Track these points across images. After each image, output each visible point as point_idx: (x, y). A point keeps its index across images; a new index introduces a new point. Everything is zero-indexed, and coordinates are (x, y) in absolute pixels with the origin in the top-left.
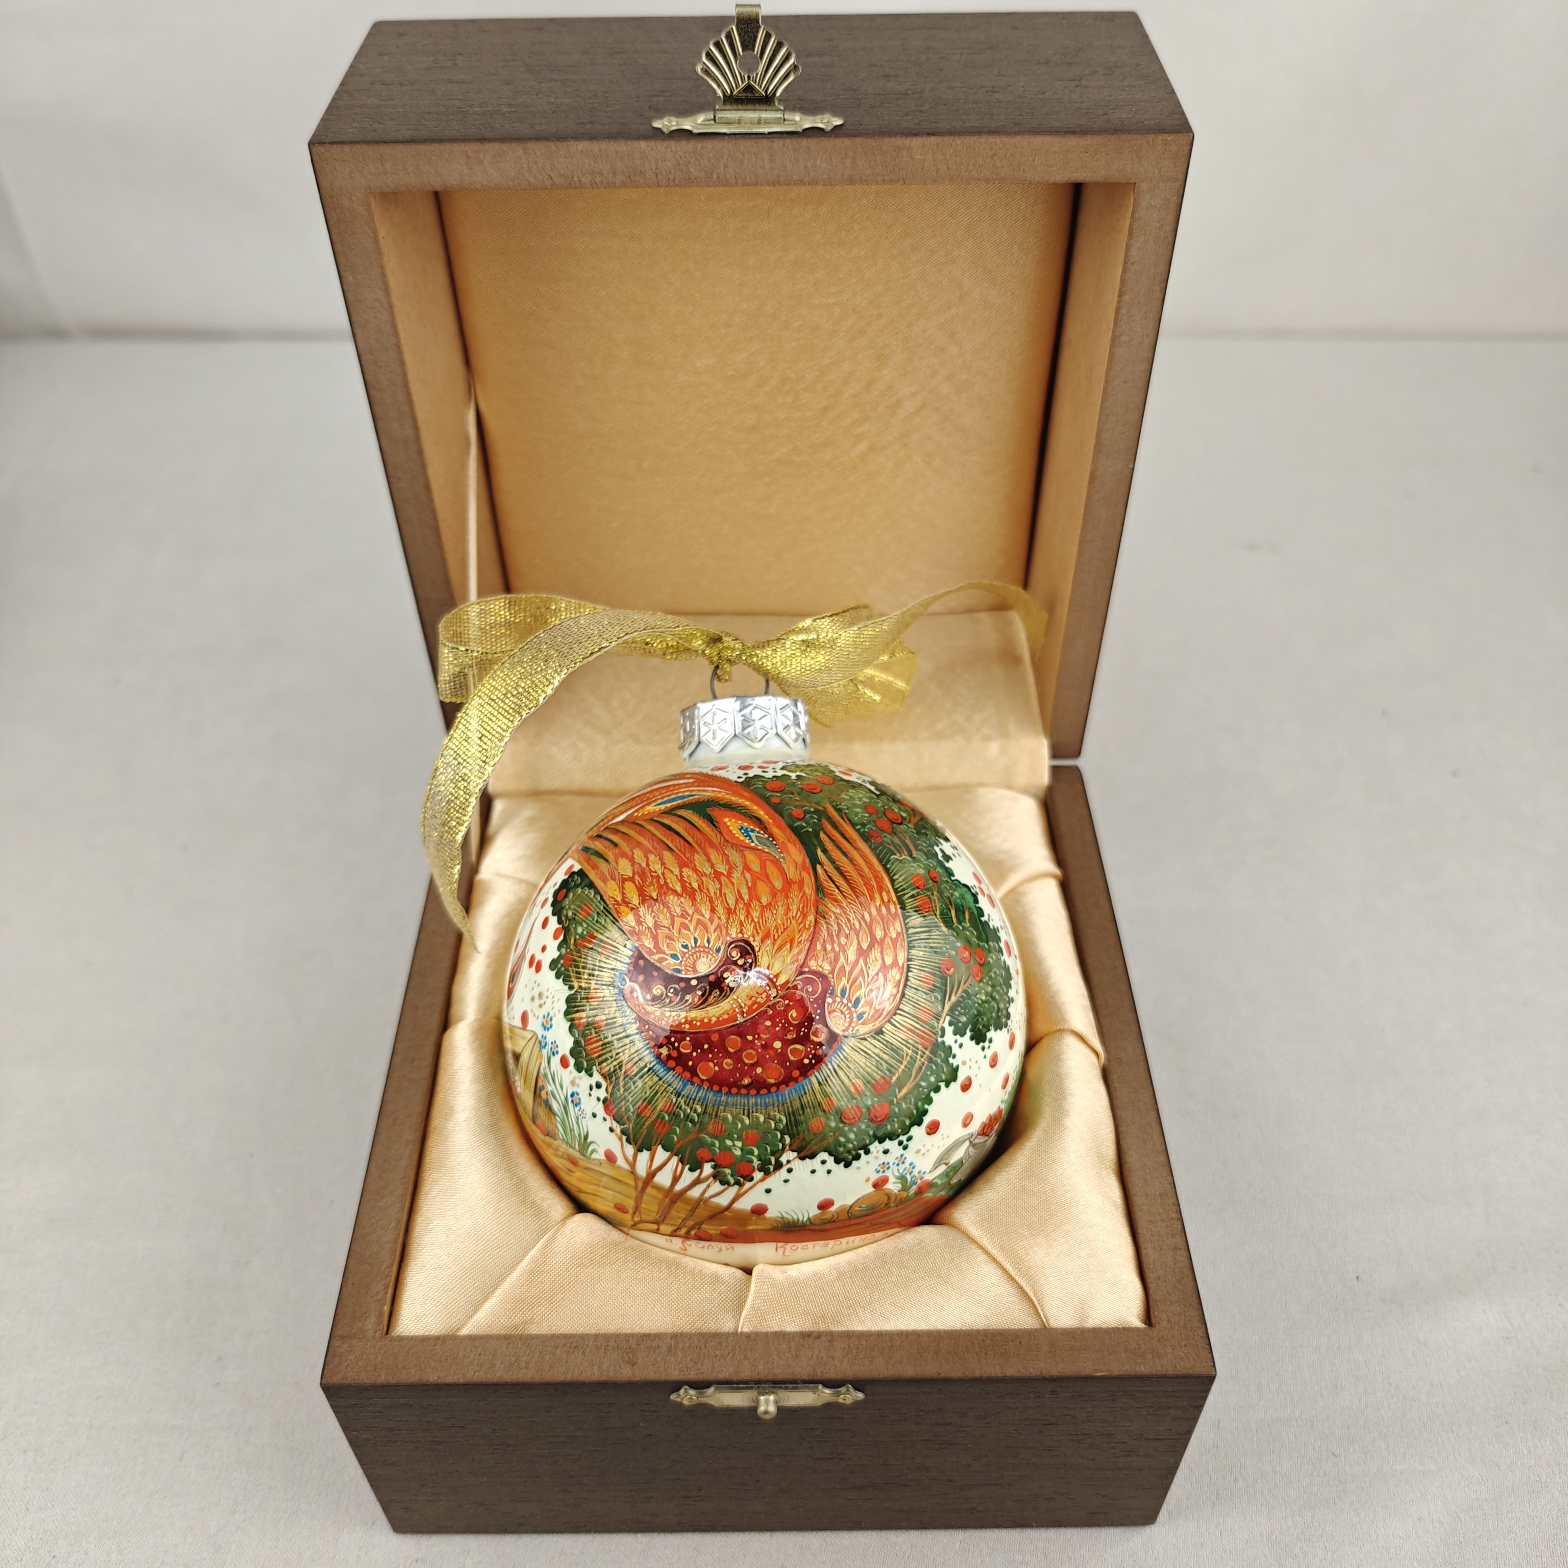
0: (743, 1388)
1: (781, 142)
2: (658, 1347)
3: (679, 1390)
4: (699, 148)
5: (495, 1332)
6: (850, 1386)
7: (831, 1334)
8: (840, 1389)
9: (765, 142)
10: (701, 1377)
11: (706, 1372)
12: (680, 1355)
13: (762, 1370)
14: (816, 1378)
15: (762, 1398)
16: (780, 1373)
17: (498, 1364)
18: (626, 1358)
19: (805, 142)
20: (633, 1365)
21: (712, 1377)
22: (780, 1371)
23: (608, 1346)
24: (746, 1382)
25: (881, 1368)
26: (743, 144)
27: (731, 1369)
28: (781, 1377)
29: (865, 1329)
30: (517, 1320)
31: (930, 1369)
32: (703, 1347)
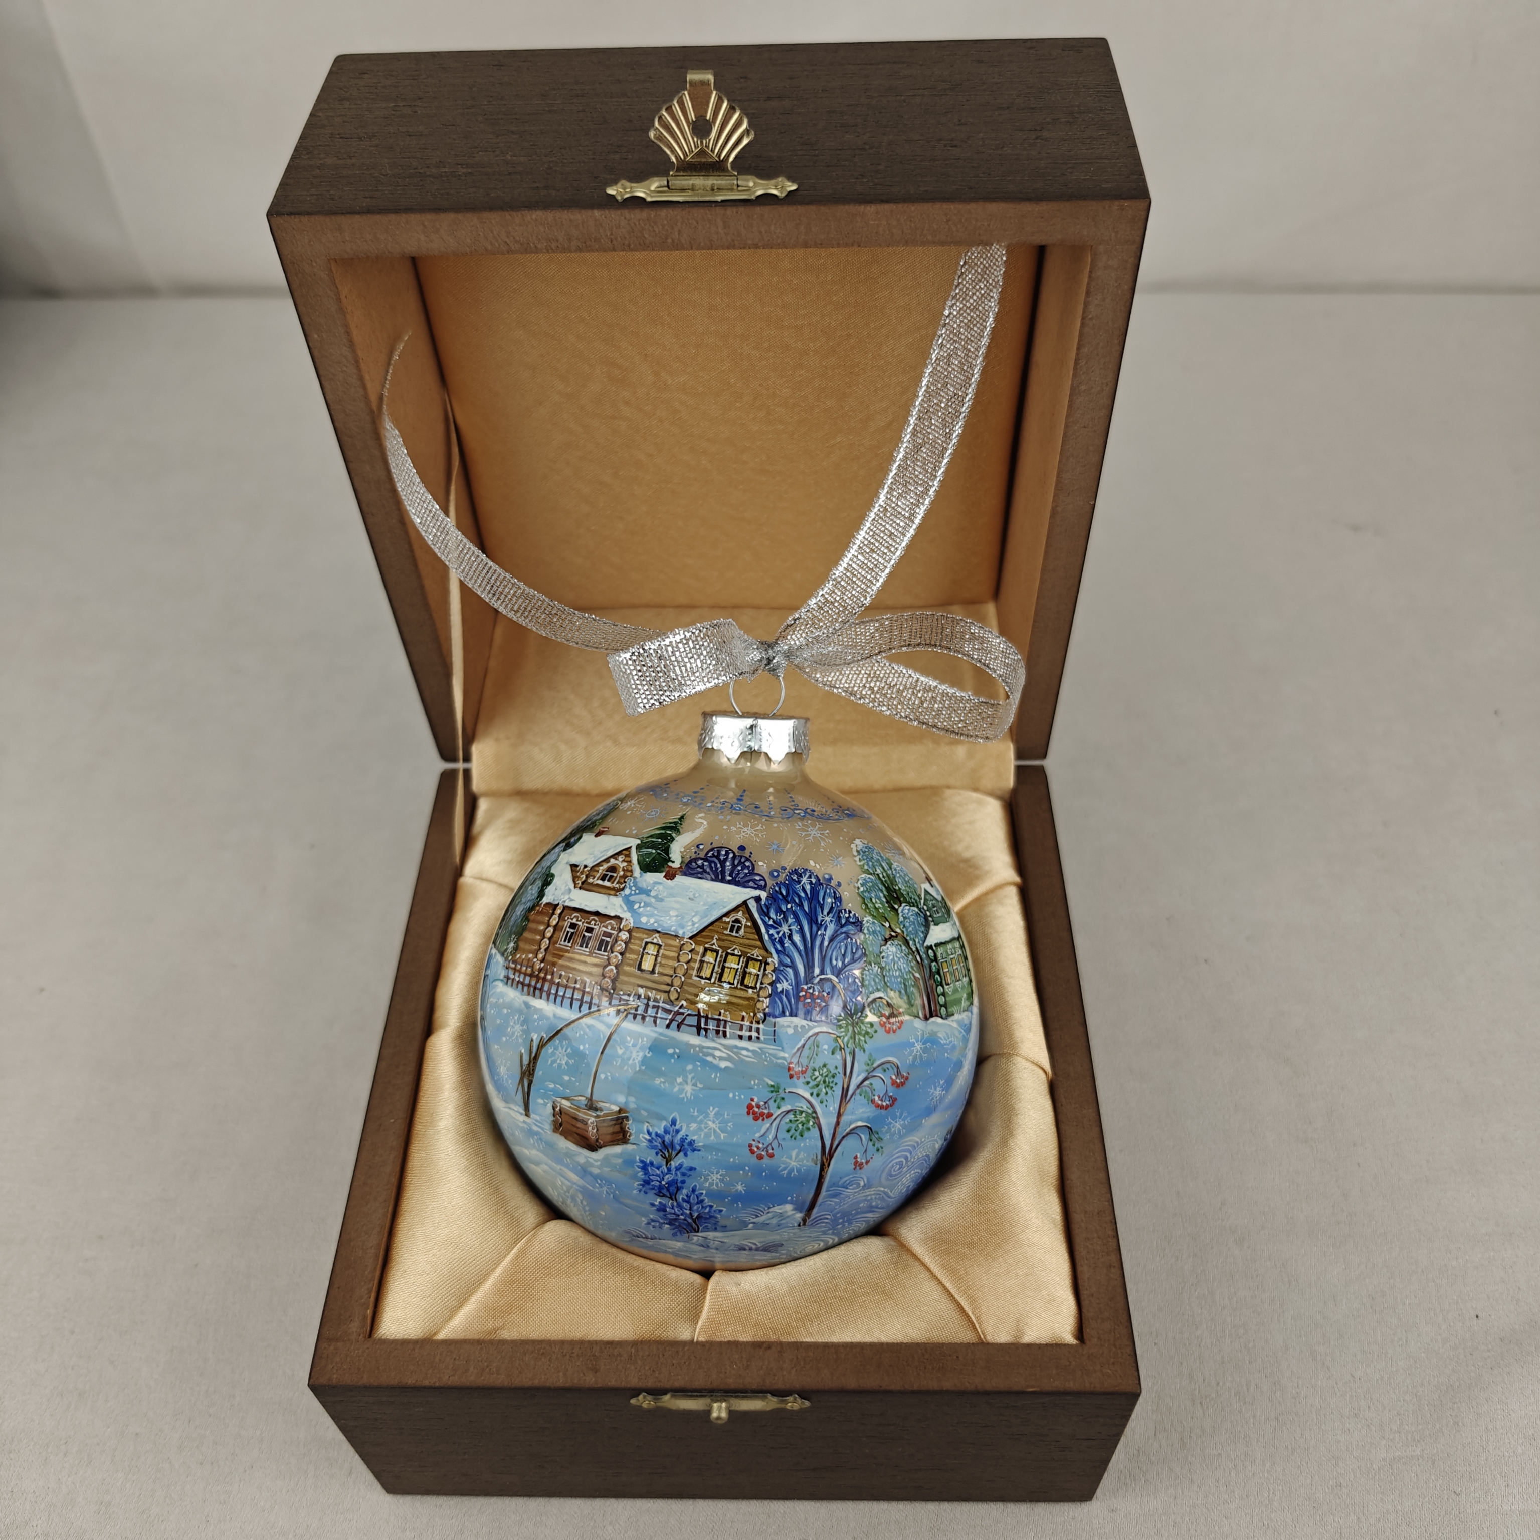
0: (697, 1396)
1: (735, 210)
2: (620, 1355)
3: (637, 1395)
4: (652, 215)
5: (469, 1336)
6: (796, 1396)
7: (781, 1344)
8: (788, 1398)
9: (719, 210)
10: (658, 1385)
11: (664, 1379)
12: (639, 1362)
13: (715, 1379)
14: (764, 1388)
15: (715, 1405)
16: (732, 1382)
17: (471, 1369)
18: (590, 1365)
19: (758, 209)
20: (596, 1372)
21: (668, 1385)
22: (731, 1380)
23: (573, 1353)
24: (700, 1391)
25: (826, 1378)
26: (697, 212)
27: (686, 1378)
28: (732, 1386)
29: (812, 1340)
30: (490, 1326)
31: (871, 1381)
32: (661, 1356)
